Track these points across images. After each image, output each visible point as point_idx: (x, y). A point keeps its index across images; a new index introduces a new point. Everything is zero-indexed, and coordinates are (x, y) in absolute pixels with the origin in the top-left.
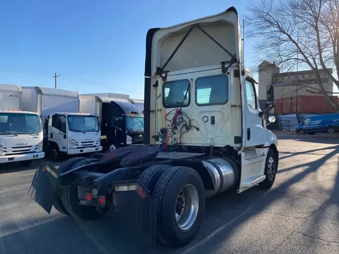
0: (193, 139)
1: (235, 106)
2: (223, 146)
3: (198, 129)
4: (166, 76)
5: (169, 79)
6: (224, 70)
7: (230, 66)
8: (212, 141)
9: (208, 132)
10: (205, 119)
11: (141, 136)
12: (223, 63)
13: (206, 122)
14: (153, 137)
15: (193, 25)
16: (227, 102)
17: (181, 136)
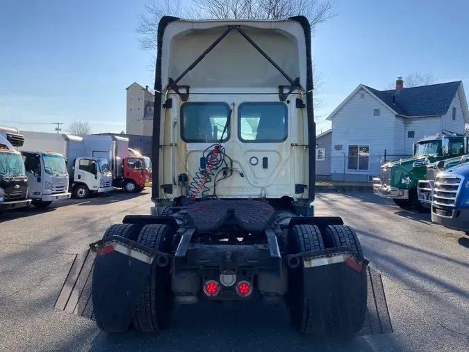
0: (233, 188)
1: (297, 145)
2: (280, 197)
3: (242, 175)
4: (188, 93)
5: (192, 99)
6: (283, 97)
7: (290, 93)
8: (263, 192)
9: (256, 178)
10: (254, 161)
11: (18, 186)
12: (281, 88)
13: (255, 165)
14: (162, 186)
15: (232, 26)
16: (285, 139)
17: (215, 185)
